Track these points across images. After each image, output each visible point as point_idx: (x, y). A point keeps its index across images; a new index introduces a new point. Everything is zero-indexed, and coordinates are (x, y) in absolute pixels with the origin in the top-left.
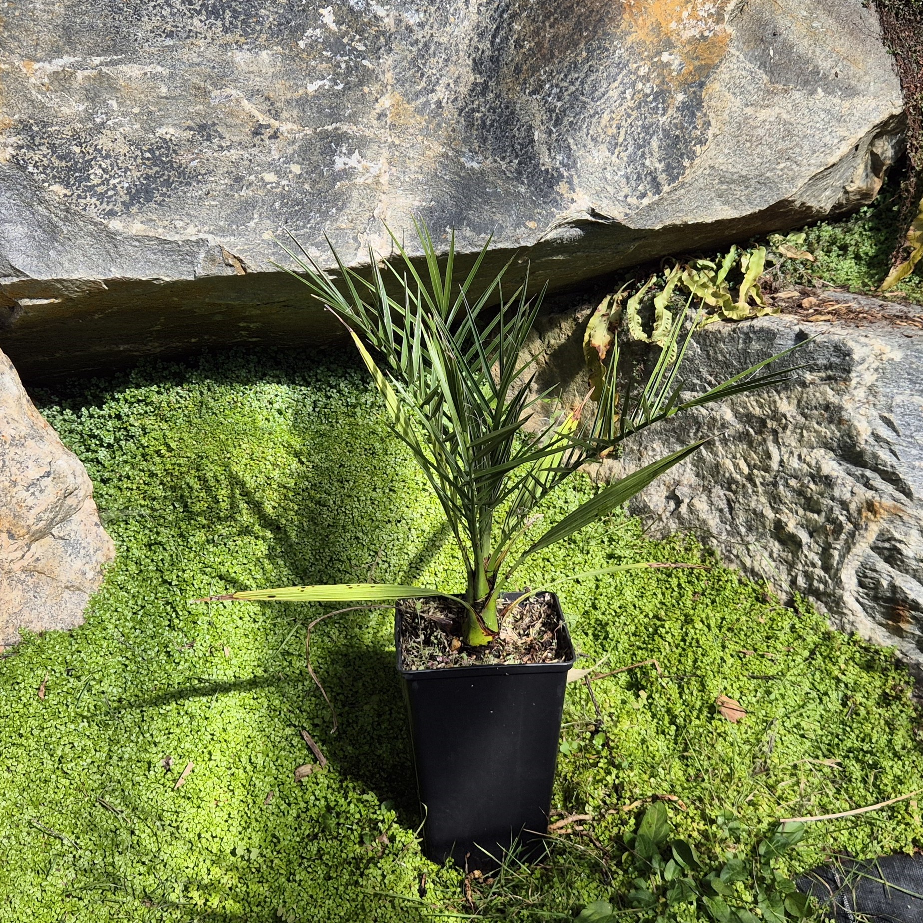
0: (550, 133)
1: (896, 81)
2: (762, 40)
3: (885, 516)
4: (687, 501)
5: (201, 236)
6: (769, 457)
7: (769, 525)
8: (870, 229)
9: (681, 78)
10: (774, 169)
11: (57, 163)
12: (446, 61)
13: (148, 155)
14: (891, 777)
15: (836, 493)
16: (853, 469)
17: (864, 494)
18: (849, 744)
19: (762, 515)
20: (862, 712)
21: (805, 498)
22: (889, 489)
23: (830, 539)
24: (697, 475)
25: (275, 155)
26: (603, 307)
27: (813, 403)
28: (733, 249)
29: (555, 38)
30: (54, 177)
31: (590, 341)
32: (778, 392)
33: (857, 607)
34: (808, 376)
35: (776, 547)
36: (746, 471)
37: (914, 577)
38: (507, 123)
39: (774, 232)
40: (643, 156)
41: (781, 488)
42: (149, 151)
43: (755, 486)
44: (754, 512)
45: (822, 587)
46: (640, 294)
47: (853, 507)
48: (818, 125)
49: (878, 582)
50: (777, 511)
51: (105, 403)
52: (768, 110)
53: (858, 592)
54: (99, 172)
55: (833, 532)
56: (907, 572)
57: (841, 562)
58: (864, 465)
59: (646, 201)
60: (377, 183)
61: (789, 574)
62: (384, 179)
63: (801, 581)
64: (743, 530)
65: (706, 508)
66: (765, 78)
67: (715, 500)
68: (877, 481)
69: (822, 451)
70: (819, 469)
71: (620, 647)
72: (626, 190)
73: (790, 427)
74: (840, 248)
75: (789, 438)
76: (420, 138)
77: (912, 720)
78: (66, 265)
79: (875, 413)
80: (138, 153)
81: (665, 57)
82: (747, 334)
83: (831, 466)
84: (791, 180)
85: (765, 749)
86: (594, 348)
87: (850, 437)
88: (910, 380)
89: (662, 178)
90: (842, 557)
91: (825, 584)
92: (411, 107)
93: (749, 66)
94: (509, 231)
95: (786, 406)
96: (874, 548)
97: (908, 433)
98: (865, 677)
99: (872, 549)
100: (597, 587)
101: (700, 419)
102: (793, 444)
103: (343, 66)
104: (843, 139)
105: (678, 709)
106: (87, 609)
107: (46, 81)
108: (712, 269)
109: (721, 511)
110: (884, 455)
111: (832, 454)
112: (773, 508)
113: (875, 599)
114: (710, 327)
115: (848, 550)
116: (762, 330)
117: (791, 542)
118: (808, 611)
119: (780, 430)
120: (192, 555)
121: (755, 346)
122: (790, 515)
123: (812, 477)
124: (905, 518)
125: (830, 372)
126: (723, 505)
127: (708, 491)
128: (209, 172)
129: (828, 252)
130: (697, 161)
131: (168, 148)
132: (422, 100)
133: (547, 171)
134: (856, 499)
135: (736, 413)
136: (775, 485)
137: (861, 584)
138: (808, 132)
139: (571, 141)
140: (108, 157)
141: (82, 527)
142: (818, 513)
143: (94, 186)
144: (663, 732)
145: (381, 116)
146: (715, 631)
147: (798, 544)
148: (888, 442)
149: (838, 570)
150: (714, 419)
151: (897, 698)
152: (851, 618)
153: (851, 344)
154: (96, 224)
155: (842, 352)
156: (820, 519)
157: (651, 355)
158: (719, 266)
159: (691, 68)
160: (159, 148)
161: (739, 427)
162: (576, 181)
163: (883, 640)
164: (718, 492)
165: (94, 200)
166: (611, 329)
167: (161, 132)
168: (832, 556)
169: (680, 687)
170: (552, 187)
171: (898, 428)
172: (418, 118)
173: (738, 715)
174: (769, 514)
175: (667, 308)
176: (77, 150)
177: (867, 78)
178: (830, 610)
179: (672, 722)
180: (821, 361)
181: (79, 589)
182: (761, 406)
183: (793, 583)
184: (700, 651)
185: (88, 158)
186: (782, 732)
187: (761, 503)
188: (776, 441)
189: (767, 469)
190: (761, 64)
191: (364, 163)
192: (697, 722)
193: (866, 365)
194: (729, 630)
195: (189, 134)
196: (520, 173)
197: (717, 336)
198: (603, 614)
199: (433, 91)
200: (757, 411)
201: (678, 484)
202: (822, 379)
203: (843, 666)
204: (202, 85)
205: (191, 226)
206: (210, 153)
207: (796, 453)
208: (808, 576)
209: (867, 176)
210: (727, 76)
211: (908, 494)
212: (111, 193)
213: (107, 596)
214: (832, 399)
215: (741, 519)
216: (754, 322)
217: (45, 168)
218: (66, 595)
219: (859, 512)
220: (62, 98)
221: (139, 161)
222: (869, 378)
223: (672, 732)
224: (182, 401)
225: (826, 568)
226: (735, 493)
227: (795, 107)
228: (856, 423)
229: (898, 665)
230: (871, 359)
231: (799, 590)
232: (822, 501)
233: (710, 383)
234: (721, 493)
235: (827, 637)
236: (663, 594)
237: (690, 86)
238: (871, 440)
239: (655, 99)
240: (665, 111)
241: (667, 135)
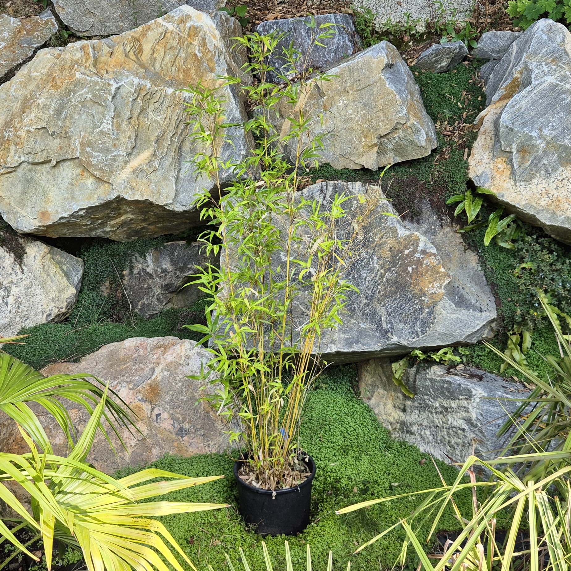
0: (387, 318)
2: (454, 294)
6: (448, 420)
7: (447, 441)
9: (428, 305)
10: (455, 332)
15: (465, 434)
16: (470, 427)
19: (445, 438)
21: (457, 434)
22: (480, 434)
27: (461, 405)
29: (390, 291)
32: (452, 401)
38: (374, 314)
40: (414, 326)
43: (444, 428)
47: (469, 439)
48: (470, 320)
50: (449, 437)
52: (454, 315)
58: (474, 426)
59: (414, 340)
64: (439, 442)
66: (454, 306)
68: (477, 432)
69: (463, 420)
76: (348, 318)
79: (478, 411)
81: (423, 298)
83: (465, 425)
84: (461, 336)
87: (470, 417)
88: (489, 402)
89: (420, 333)
91: (461, 461)
93: (449, 302)
94: (372, 346)
95: (454, 405)
97: (487, 418)
102: (455, 417)
104: (478, 324)
109: (433, 435)
110: (479, 424)
111: (465, 422)
114: (434, 377)
115: (467, 452)
116: (448, 381)
117: (452, 447)
119: (452, 412)
121: (446, 385)
122: (453, 439)
123: (460, 428)
124: (483, 444)
125: (466, 397)
127: (430, 428)
130: (431, 329)
132: (350, 307)
133: (385, 329)
134: (470, 436)
135: (440, 405)
136: (449, 429)
138: (467, 322)
139: (393, 321)
148: (480, 420)
150: (433, 406)
153: (472, 389)
155: (470, 391)
156: (460, 441)
159: (431, 302)
161: (441, 409)
162: (393, 333)
164: (433, 429)
170: (386, 334)
171: (484, 416)
172: (348, 312)
180: (464, 393)
182: (447, 404)
187: (445, 434)
189: (447, 424)
190: (453, 301)
193: (476, 396)
196: (377, 329)
199: (353, 305)
202: (464, 399)
207: (456, 420)
209: (489, 333)
210: (442, 304)
211: (485, 437)
214: (466, 405)
215: (439, 438)
222: (477, 400)
226: (438, 430)
227: (463, 314)
228: (472, 413)
232: (461, 436)
237: (430, 307)
238: (476, 419)
239: (419, 310)
241: (422, 321)
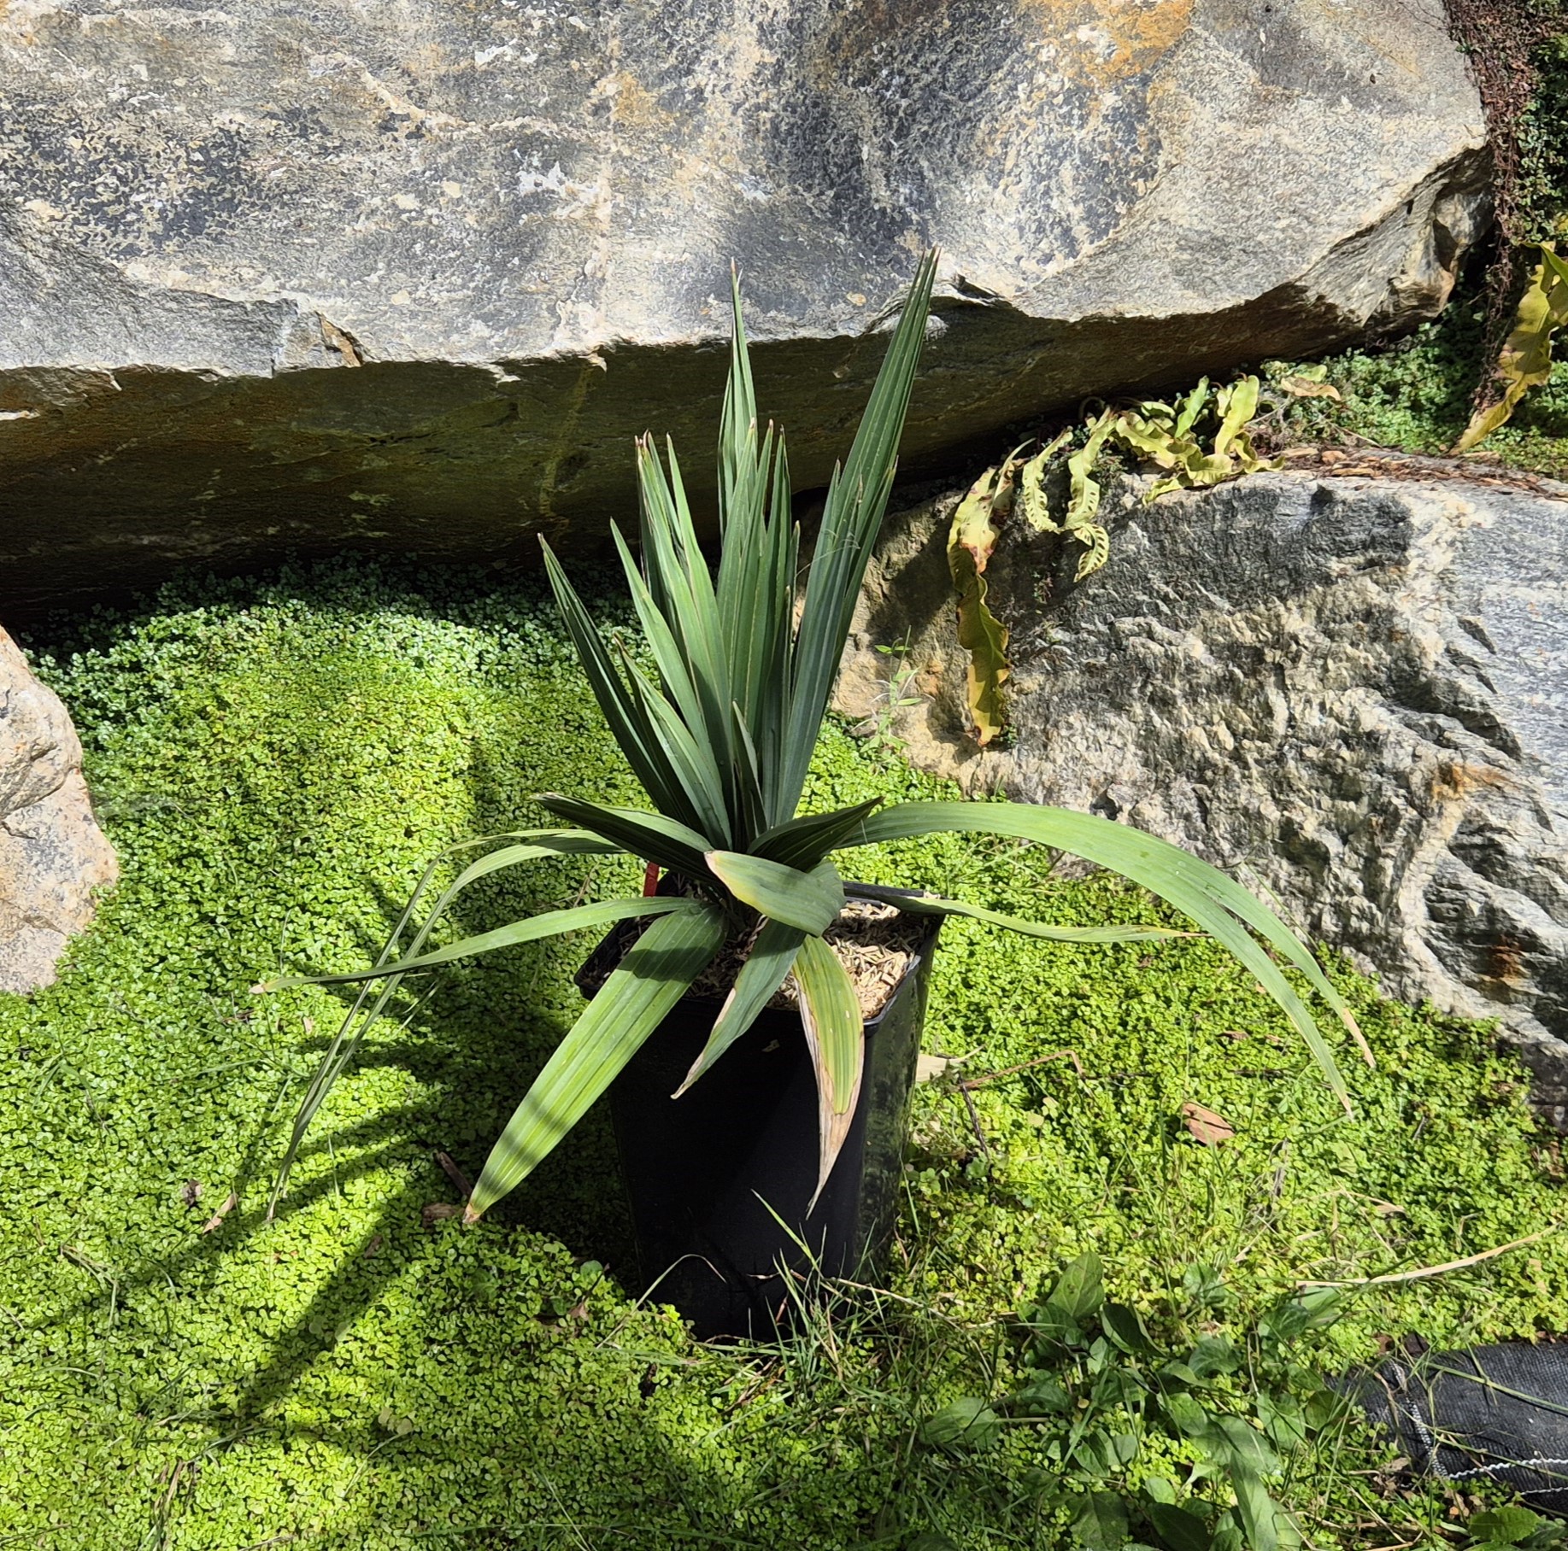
0: (889, 149)
1: (1473, 95)
2: (1246, 17)
3: (1473, 788)
4: (1127, 807)
5: (285, 294)
6: (1269, 712)
7: (1273, 831)
8: (1437, 360)
9: (1112, 69)
10: (1270, 228)
11: (40, 164)
12: (712, 24)
13: (198, 156)
14: (1494, 1226)
15: (1387, 760)
16: (1414, 716)
17: (1433, 755)
18: (1418, 1181)
19: (1260, 816)
20: (1441, 1126)
21: (1334, 776)
22: (1479, 743)
23: (1379, 841)
24: (1146, 764)
25: (417, 165)
26: (981, 486)
27: (1345, 610)
28: (1203, 384)
30: (34, 187)
31: (958, 542)
32: (1283, 599)
33: (1428, 956)
34: (1334, 565)
35: (1284, 868)
36: (1230, 743)
37: (1527, 892)
38: (814, 129)
39: (1274, 357)
40: (1047, 192)
41: (1292, 764)
42: (200, 150)
43: (1246, 766)
44: (1246, 812)
45: (1365, 926)
46: (1044, 456)
47: (1416, 779)
48: (1343, 158)
49: (1464, 905)
50: (1283, 806)
51: (113, 646)
52: (1258, 131)
53: (1429, 929)
54: (113, 181)
55: (1384, 827)
56: (1514, 885)
57: (1398, 878)
58: (1433, 707)
59: (1052, 268)
60: (592, 218)
61: (1308, 913)
62: (604, 212)
63: (1329, 923)
64: (1226, 847)
65: (1161, 814)
66: (1253, 75)
67: (1176, 798)
68: (1457, 731)
69: (1361, 692)
70: (1356, 722)
71: (1011, 1042)
72: (1019, 249)
73: (1305, 656)
74: (1386, 389)
75: (1304, 676)
76: (665, 148)
77: (1530, 1138)
78: (50, 342)
79: (1451, 617)
80: (181, 152)
81: (1084, 34)
82: (1228, 504)
83: (1375, 715)
84: (1300, 249)
85: (1270, 1187)
86: (967, 549)
87: (1409, 660)
88: (1511, 562)
89: (1080, 230)
90: (1400, 869)
91: (1372, 920)
92: (651, 97)
93: (1225, 54)
94: (818, 309)
95: (1298, 622)
96: (1457, 849)
97: (1509, 647)
98: (1444, 1071)
99: (1451, 849)
100: (972, 954)
101: (1150, 662)
102: (1311, 686)
103: (537, 24)
104: (1386, 184)
105: (1114, 1130)
106: (62, 960)
107: (28, 28)
108: (1168, 415)
109: (1187, 817)
110: (1468, 685)
111: (1377, 695)
112: (1277, 801)
113: (1460, 937)
114: (1164, 500)
115: (1411, 853)
116: (1253, 492)
117: (1308, 856)
118: (1341, 971)
119: (1288, 664)
120: (253, 874)
121: (1243, 522)
122: (1308, 810)
123: (1345, 739)
124: (1507, 789)
125: (1372, 554)
126: (1191, 807)
127: (1164, 786)
128: (302, 190)
129: (1366, 396)
130: (1139, 206)
131: (233, 147)
132: (672, 85)
133: (883, 211)
134: (1421, 764)
135: (1212, 646)
136: (1280, 759)
137: (1434, 915)
138: (1327, 167)
139: (925, 164)
140: (128, 156)
141: (60, 819)
142: (1357, 798)
143: (103, 204)
144: (1087, 1170)
145: (600, 109)
146: (1177, 1008)
147: (1323, 858)
148: (1474, 664)
149: (1392, 892)
150: (1173, 659)
151: (1504, 1101)
152: (1418, 976)
153: (1406, 501)
154: (102, 269)
155: (1393, 516)
156: (1358, 809)
157: (1064, 561)
158: (1181, 409)
159: (1128, 52)
160: (216, 146)
161: (1218, 668)
162: (932, 230)
163: (1475, 1009)
164: (1183, 786)
165: (101, 228)
166: (996, 520)
167: (221, 119)
168: (1382, 869)
169: (1118, 1095)
170: (891, 239)
171: (1493, 640)
172: (663, 115)
173: (1221, 1135)
174: (1272, 813)
175: (1092, 476)
176: (75, 143)
177: (1424, 87)
178: (1381, 966)
179: (1102, 1153)
180: (1356, 536)
181: (50, 926)
182: (1255, 628)
183: (1315, 927)
184: (1152, 1037)
185: (93, 157)
186: (1299, 1164)
187: (1255, 794)
188: (1282, 686)
189: (1266, 736)
190: (1245, 52)
191: (569, 183)
192: (1147, 1148)
193: (1433, 536)
194: (1203, 1005)
195: (269, 125)
196: (837, 213)
197: (1176, 514)
198: (982, 993)
199: (689, 72)
200: (1248, 637)
201: (1112, 780)
202: (1359, 567)
203: (1405, 1055)
204: (295, 44)
205: (269, 278)
206: (305, 156)
207: (1316, 701)
208: (1341, 912)
209: (1429, 264)
210: (1189, 69)
211: (1512, 750)
212: (130, 217)
213: (100, 941)
214: (1377, 600)
215: (1222, 824)
216: (1241, 481)
217: (19, 171)
218: (26, 932)
219: (1428, 786)
220: (54, 58)
221: (182, 166)
222: (1440, 558)
223: (1103, 1169)
224: (247, 636)
225: (1372, 893)
226: (1211, 784)
227: (1304, 125)
228: (1418, 634)
229: (1503, 1049)
230: (1442, 525)
231: (1325, 938)
232: (1362, 776)
233: (1165, 598)
234: (1188, 787)
235: (1375, 1011)
236: (1088, 962)
237: (1126, 81)
238: (1446, 662)
239: (1067, 101)
240: (1084, 119)
241: (1087, 159)
